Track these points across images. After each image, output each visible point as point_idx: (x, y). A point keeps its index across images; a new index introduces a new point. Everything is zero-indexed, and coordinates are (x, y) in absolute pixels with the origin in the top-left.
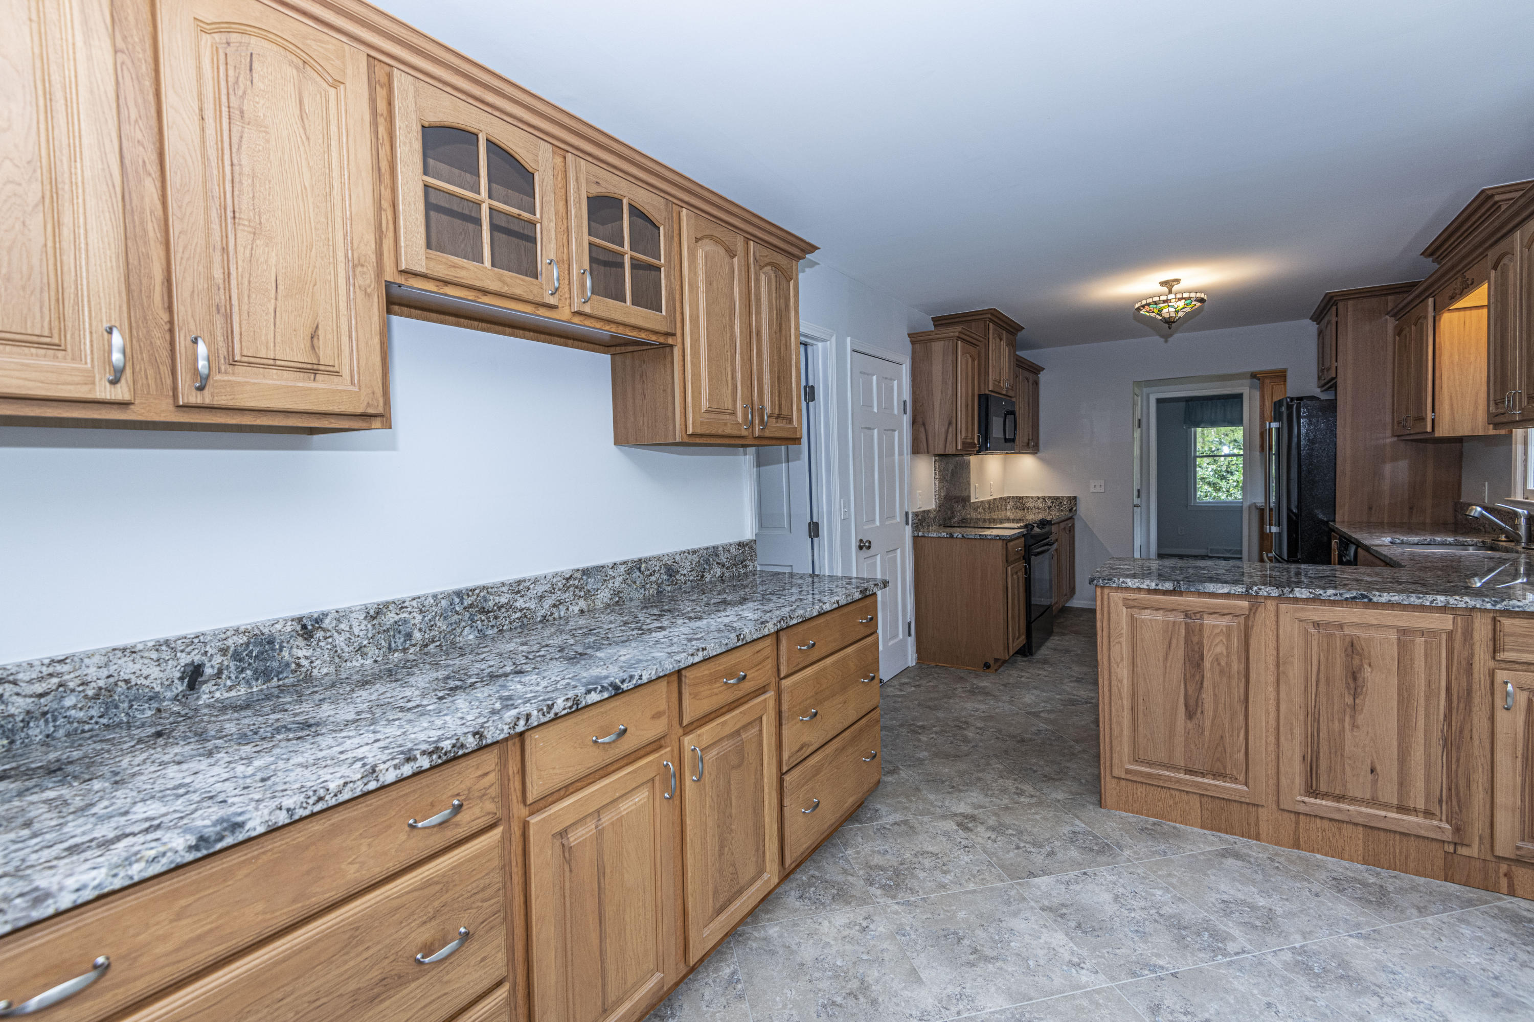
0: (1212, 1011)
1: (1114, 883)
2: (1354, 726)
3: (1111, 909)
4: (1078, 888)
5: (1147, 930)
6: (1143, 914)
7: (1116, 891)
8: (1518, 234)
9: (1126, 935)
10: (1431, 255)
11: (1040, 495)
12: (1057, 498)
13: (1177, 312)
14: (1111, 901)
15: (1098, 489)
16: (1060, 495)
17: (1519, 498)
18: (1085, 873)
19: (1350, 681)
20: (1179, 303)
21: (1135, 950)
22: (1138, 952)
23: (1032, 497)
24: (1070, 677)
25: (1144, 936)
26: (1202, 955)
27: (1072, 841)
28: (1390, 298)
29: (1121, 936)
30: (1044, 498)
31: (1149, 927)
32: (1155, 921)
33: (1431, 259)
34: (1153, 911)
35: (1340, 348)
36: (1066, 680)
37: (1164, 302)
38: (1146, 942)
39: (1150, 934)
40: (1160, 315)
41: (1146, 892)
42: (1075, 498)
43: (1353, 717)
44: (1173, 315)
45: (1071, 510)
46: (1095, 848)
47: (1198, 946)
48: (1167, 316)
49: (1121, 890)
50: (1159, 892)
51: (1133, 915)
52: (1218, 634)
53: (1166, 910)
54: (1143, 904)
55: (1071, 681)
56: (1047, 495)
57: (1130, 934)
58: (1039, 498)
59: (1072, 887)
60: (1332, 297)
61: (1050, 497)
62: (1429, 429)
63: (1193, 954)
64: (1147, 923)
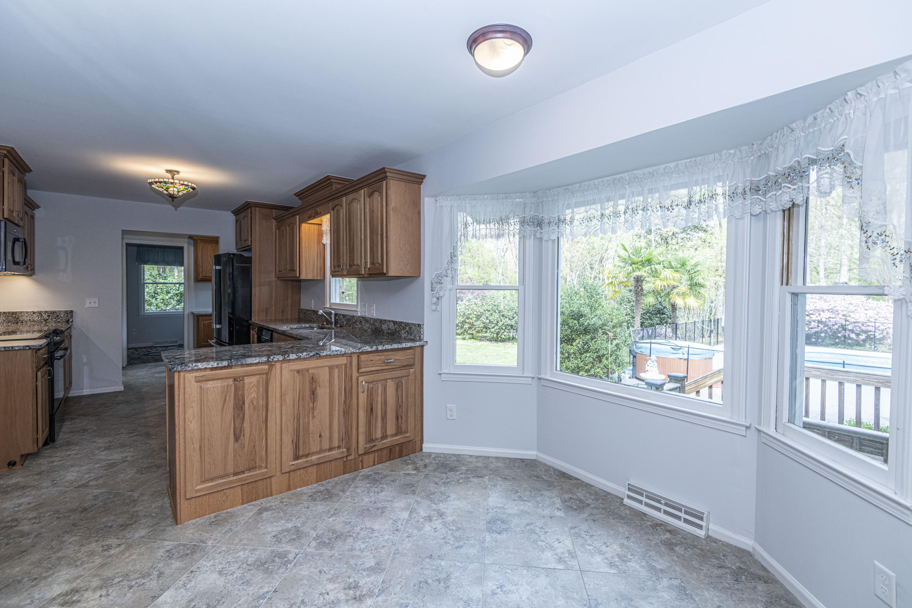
0: (302, 595)
1: (214, 565)
2: (313, 417)
3: (221, 582)
4: (193, 583)
5: (248, 578)
6: (240, 571)
7: (217, 569)
8: (344, 198)
9: (239, 590)
10: (298, 196)
11: (35, 310)
12: (54, 313)
13: (179, 192)
14: (218, 577)
15: (93, 305)
16: (55, 310)
17: (328, 306)
18: (192, 572)
19: (312, 396)
20: (181, 187)
21: (248, 594)
22: (251, 594)
23: (27, 312)
24: (98, 448)
25: (248, 583)
26: (281, 571)
27: (170, 558)
28: (274, 211)
29: (236, 592)
30: (40, 313)
31: (248, 576)
32: (249, 570)
33: (297, 198)
34: (245, 566)
35: (253, 231)
36: (97, 452)
37: (172, 183)
38: (251, 585)
39: (251, 579)
40: (167, 191)
41: (234, 558)
42: (71, 312)
43: (313, 413)
44: (176, 193)
45: (68, 322)
46: (189, 552)
47: (276, 568)
48: (172, 193)
49: (220, 566)
50: (241, 553)
51: (235, 576)
52: (252, 387)
53: (251, 560)
54: (237, 566)
55: (102, 451)
56: (42, 310)
57: (241, 588)
58: (34, 313)
59: (188, 586)
60: (249, 204)
61: (46, 312)
62: (298, 276)
63: (277, 574)
64: (245, 574)
